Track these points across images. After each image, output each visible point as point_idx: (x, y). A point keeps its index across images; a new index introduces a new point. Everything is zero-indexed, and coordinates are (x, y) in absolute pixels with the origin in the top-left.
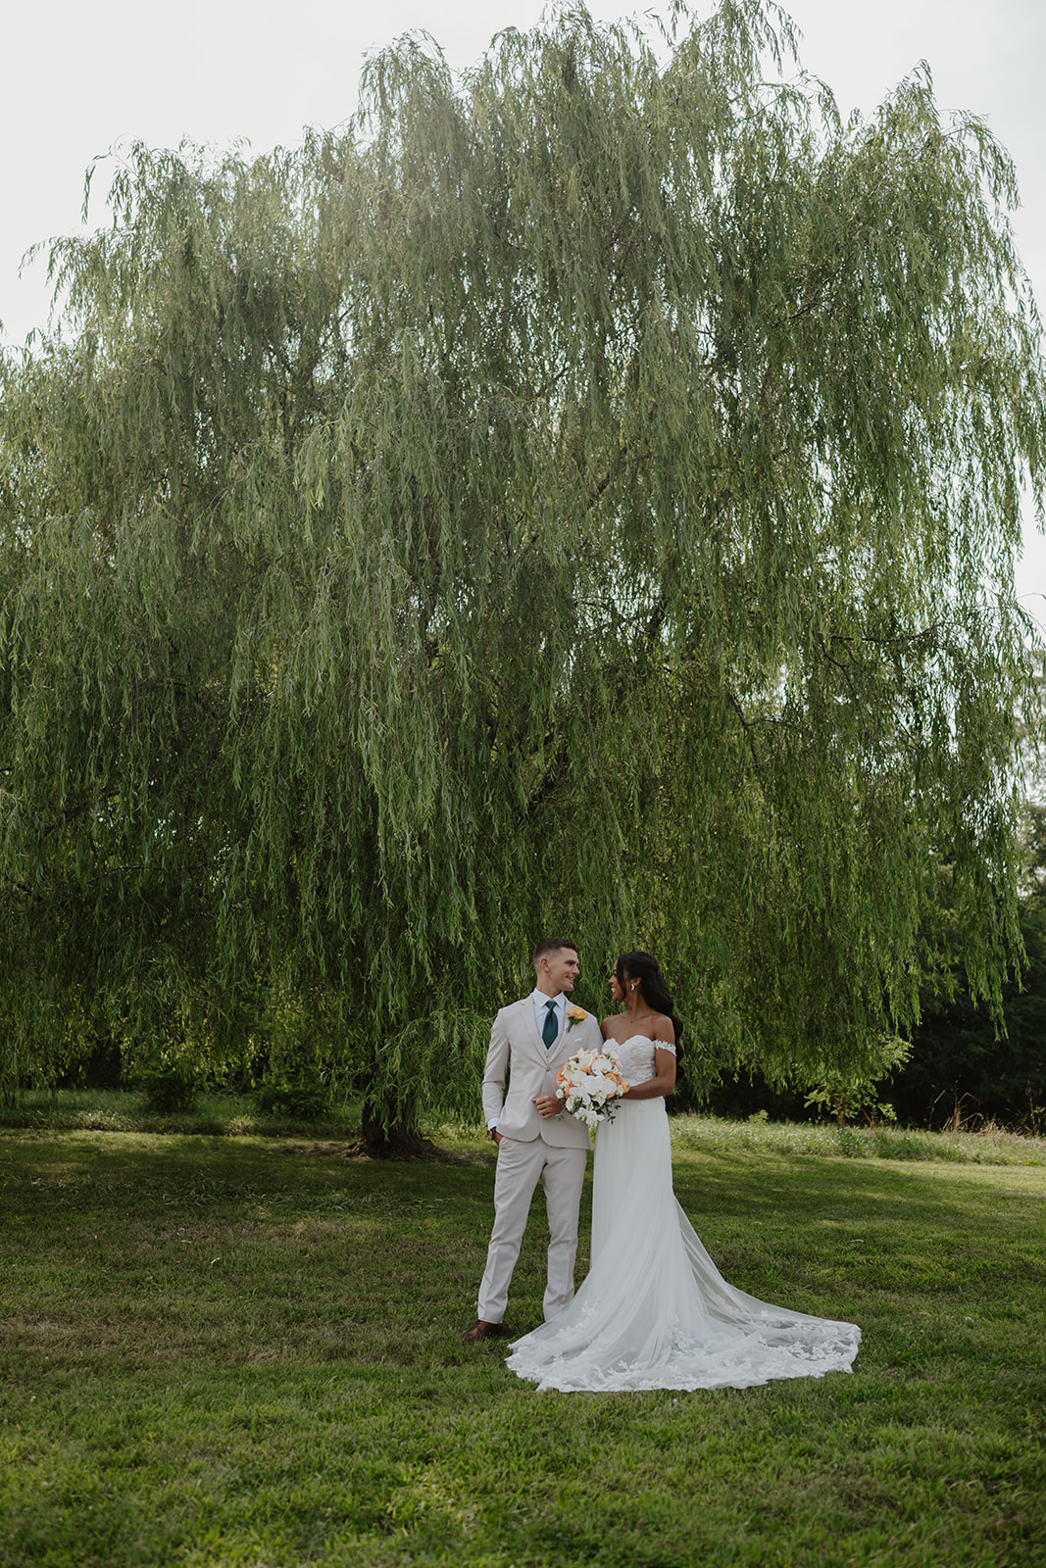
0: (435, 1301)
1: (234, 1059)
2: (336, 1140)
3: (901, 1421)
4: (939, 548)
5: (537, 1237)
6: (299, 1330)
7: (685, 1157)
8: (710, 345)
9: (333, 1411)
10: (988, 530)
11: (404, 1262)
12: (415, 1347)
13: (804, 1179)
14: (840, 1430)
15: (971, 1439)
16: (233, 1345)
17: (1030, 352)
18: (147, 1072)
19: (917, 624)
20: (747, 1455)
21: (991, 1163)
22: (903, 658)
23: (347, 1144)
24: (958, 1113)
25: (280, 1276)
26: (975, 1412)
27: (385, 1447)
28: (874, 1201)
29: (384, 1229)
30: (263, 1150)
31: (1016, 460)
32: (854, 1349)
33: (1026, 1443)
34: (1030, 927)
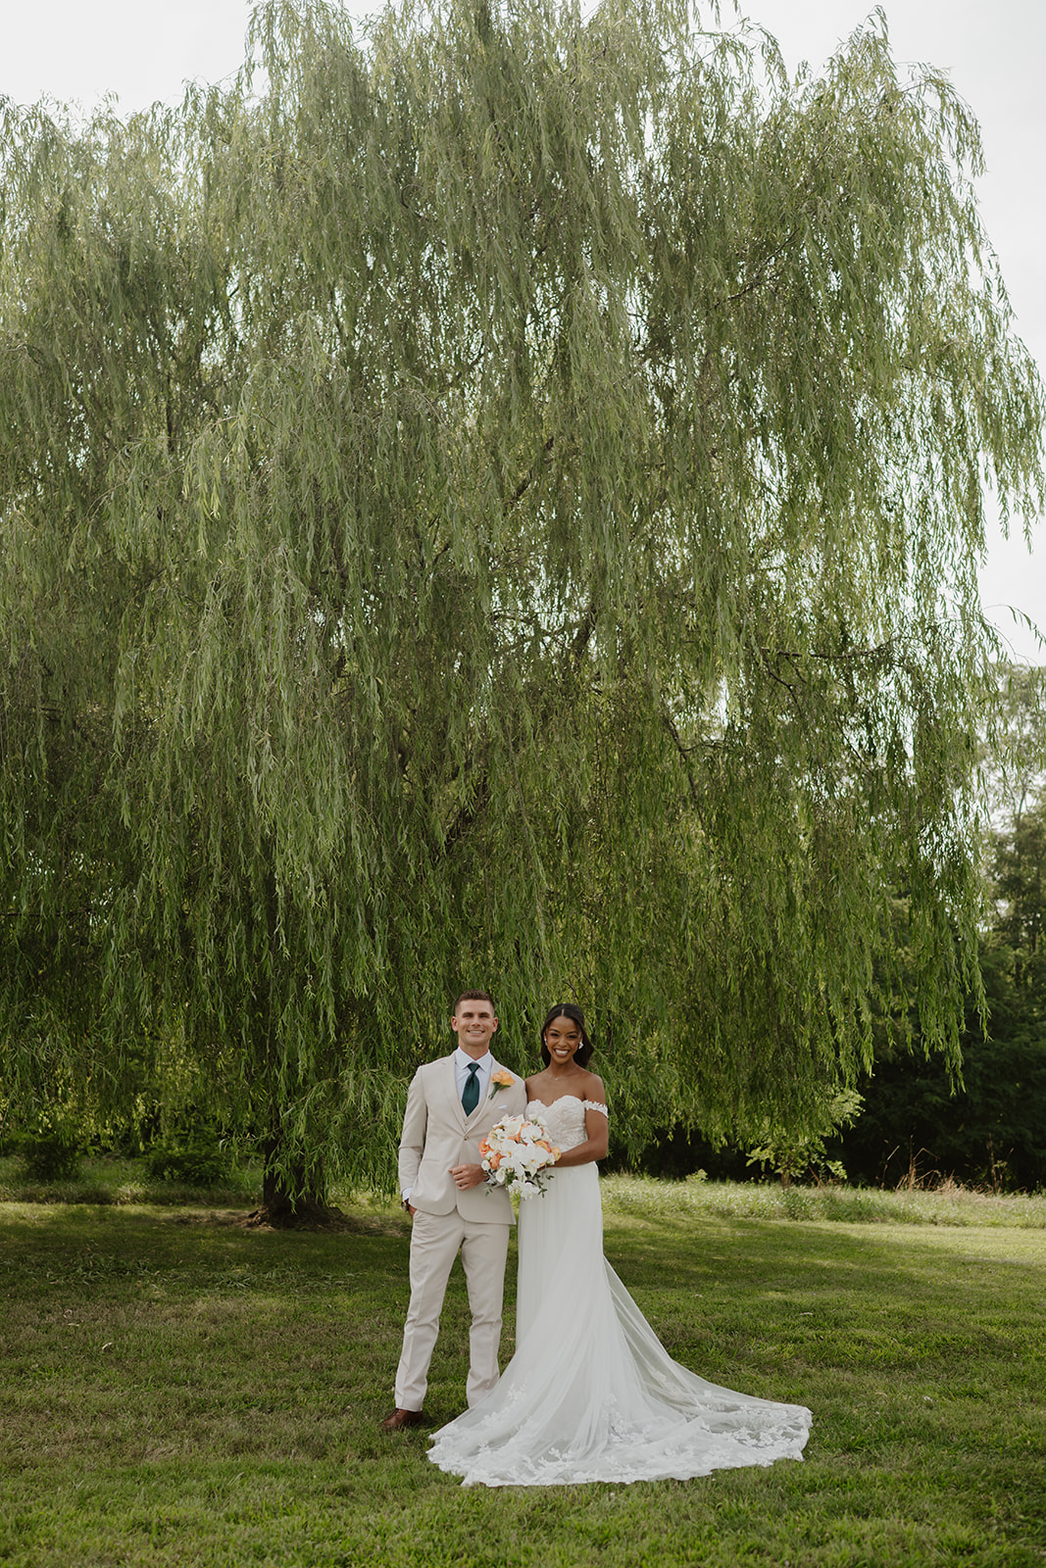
0: (349, 1387)
1: (121, 1121)
2: (234, 1207)
3: (856, 1512)
4: (894, 554)
5: (456, 1316)
6: (202, 1422)
7: (616, 1221)
8: (642, 330)
9: (240, 1512)
10: (948, 534)
11: (313, 1344)
12: (328, 1438)
13: (747, 1245)
14: (791, 1523)
15: (932, 1531)
16: (129, 1440)
17: (995, 334)
18: (25, 1136)
19: (870, 636)
20: (691, 1553)
21: (949, 1224)
22: (855, 675)
23: (247, 1213)
24: (913, 1171)
25: (179, 1362)
26: (936, 1501)
27: (299, 1550)
28: (823, 1270)
29: (291, 1308)
30: (154, 1220)
31: (981, 456)
32: (805, 1435)
33: (991, 1535)
34: (992, 966)
